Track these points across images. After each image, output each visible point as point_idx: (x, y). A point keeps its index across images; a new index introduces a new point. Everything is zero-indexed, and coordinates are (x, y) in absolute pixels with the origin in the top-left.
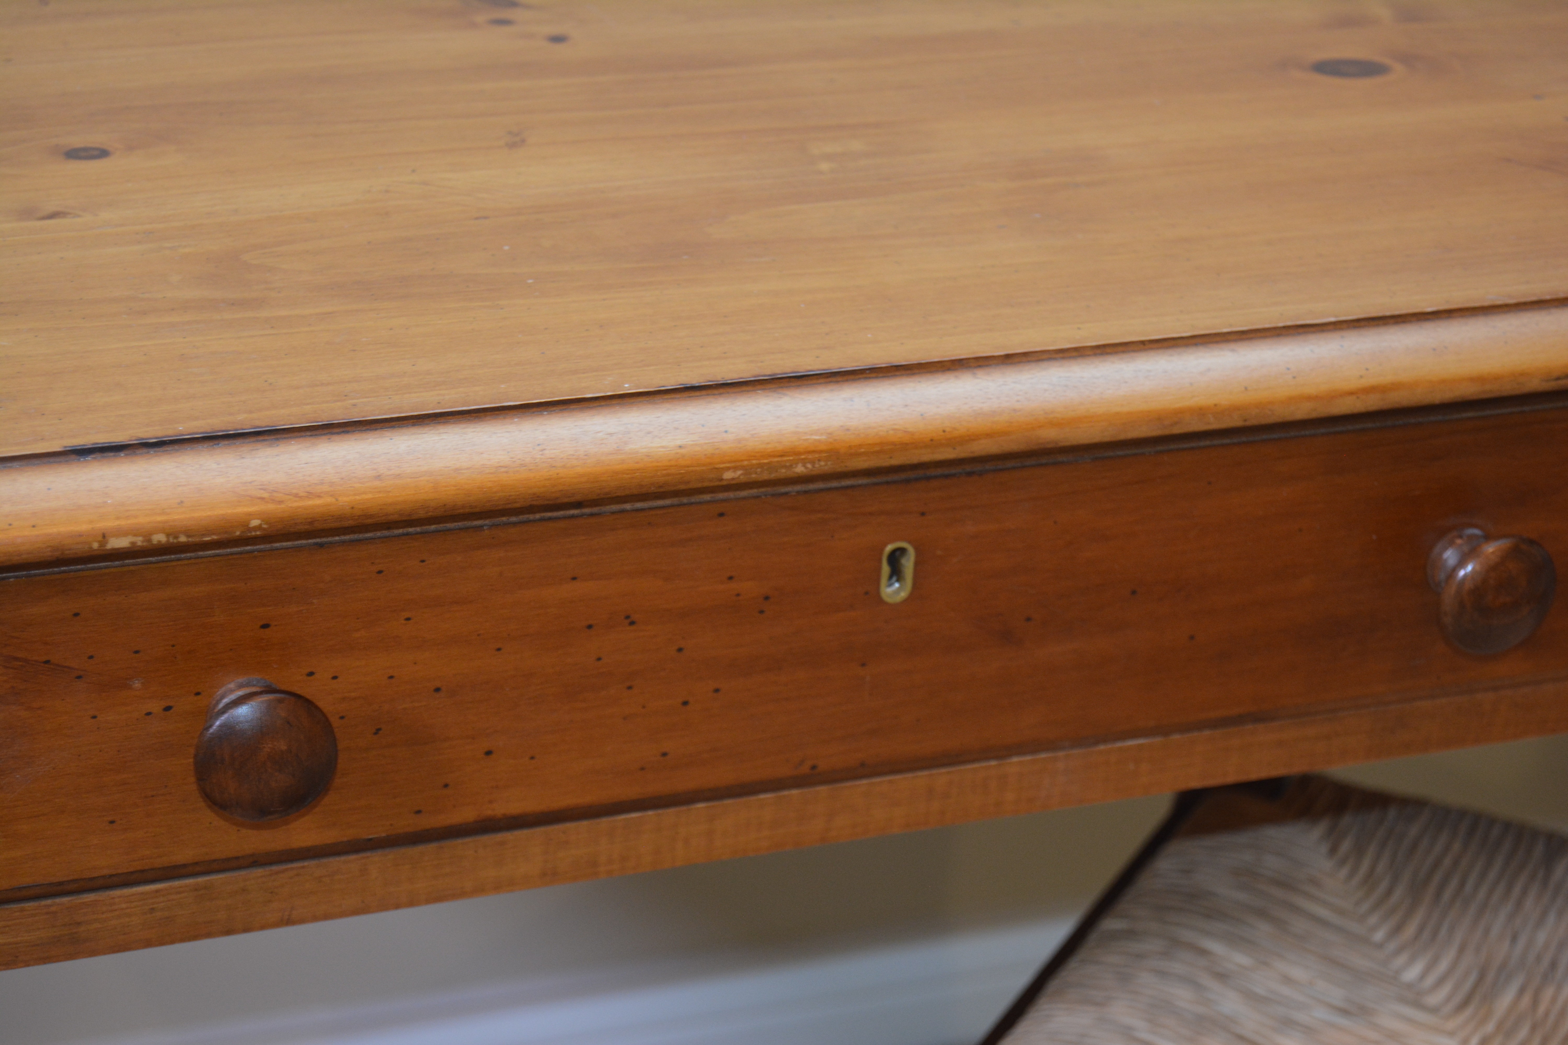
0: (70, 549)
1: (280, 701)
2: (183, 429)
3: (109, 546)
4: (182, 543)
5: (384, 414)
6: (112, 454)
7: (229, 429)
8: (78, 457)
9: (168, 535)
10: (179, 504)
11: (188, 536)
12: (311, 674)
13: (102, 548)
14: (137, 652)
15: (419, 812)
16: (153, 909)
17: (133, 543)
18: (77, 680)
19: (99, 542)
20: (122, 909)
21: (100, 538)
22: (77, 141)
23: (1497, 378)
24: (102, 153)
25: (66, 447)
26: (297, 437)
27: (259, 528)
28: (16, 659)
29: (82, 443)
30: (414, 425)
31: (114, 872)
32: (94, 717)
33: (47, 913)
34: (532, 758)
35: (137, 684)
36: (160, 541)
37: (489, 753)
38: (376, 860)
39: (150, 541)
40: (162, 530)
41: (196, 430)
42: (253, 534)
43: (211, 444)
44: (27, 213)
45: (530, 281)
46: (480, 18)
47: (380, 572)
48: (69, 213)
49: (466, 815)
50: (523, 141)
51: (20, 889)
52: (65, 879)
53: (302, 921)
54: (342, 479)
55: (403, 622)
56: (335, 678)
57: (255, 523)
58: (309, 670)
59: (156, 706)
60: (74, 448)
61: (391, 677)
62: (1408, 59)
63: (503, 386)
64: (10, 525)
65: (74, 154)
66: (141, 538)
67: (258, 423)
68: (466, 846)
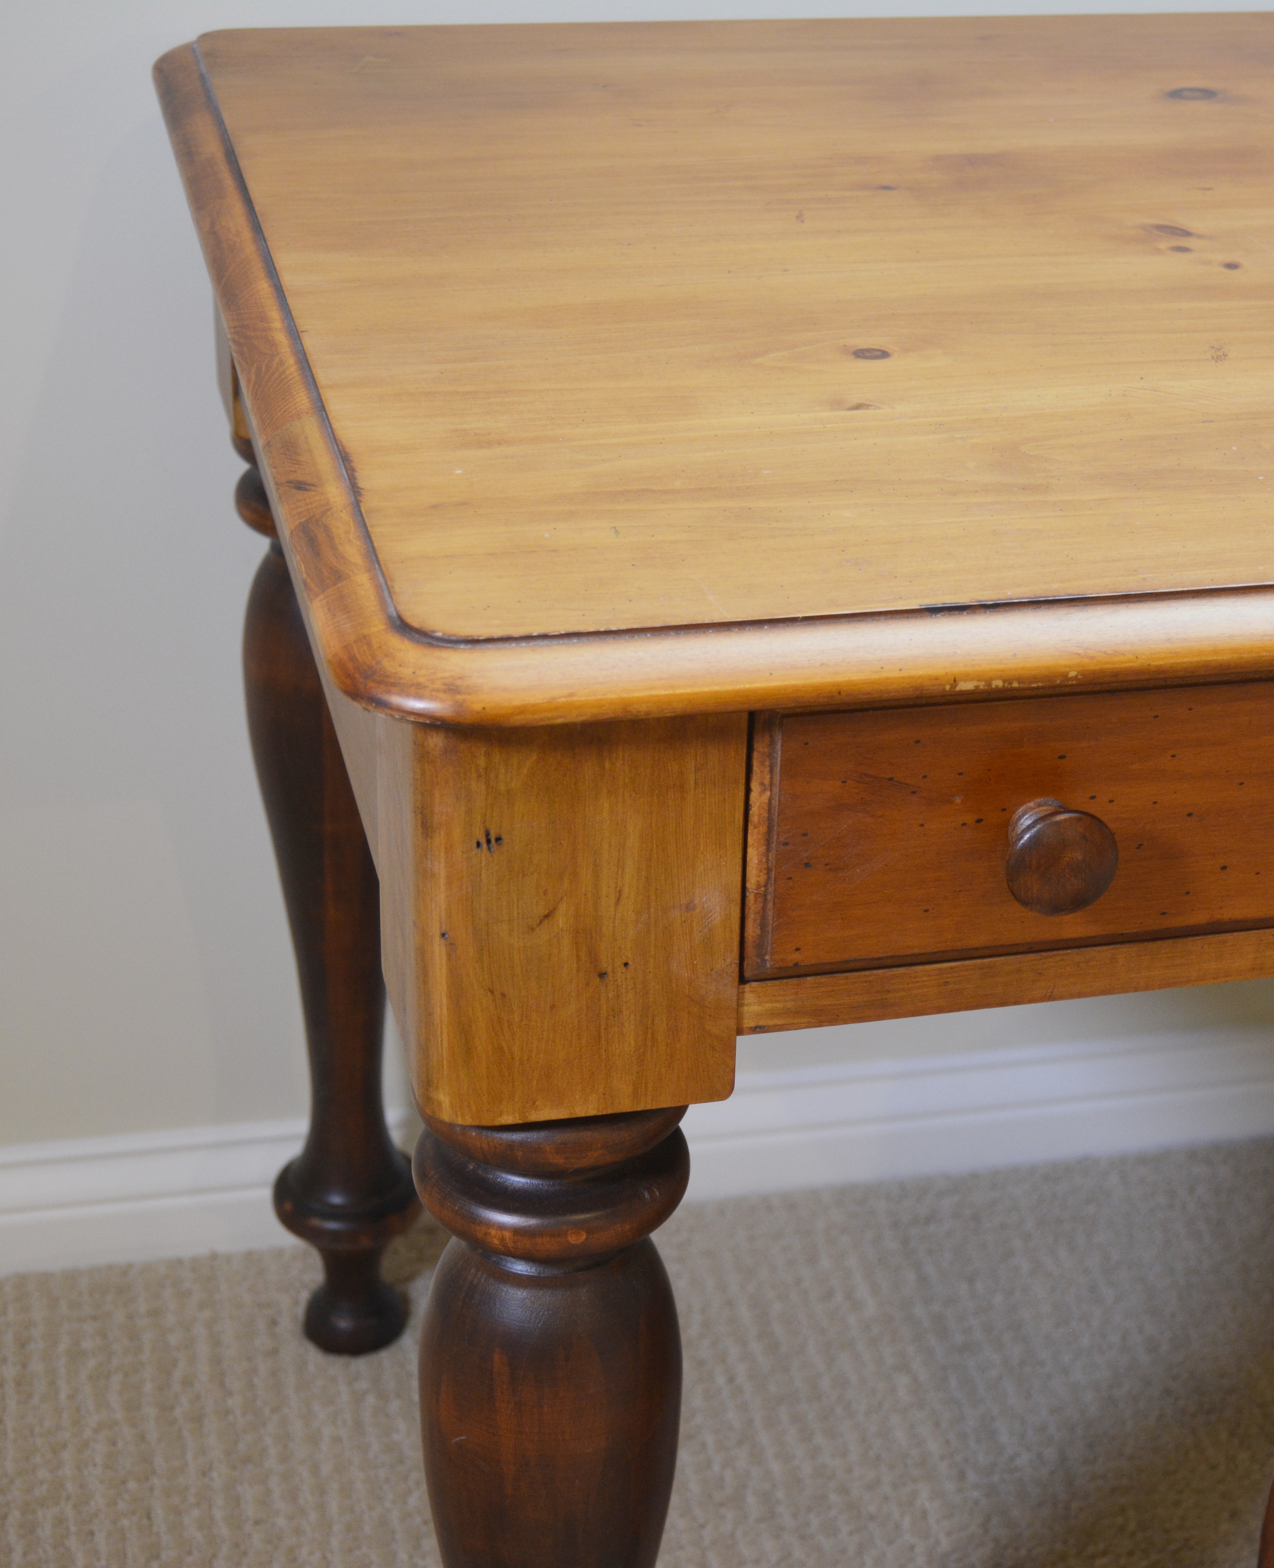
0: (928, 690)
1: (1079, 819)
2: (1011, 593)
3: (958, 689)
4: (1015, 688)
5: (1170, 588)
6: (957, 613)
7: (1048, 595)
8: (930, 614)
9: (1004, 681)
10: (1013, 656)
11: (1019, 683)
12: (1093, 798)
13: (953, 690)
14: (960, 774)
15: (1164, 914)
16: (946, 982)
17: (977, 687)
18: (912, 795)
19: (950, 684)
20: (923, 981)
21: (952, 682)
22: (862, 343)
24: (884, 354)
25: (921, 605)
26: (1102, 604)
27: (1076, 678)
28: (867, 775)
29: (933, 603)
30: (1194, 597)
31: (922, 951)
32: (922, 825)
33: (866, 982)
34: (1258, 873)
35: (958, 800)
36: (997, 686)
37: (1224, 868)
38: (1123, 952)
39: (990, 685)
40: (1000, 678)
41: (1022, 596)
42: (1070, 682)
43: (1035, 607)
44: (837, 404)
45: (1261, 478)
46: (1163, 245)
47: (1156, 717)
48: (871, 406)
49: (1200, 917)
50: (1226, 355)
51: (848, 962)
52: (884, 955)
53: (1061, 998)
54: (1141, 640)
55: (1170, 758)
56: (1111, 801)
57: (1072, 674)
58: (1092, 794)
59: (970, 818)
60: (928, 607)
61: (1155, 803)
63: (1261, 568)
64: (882, 668)
65: (861, 354)
66: (983, 683)
67: (1070, 591)
68: (1195, 944)
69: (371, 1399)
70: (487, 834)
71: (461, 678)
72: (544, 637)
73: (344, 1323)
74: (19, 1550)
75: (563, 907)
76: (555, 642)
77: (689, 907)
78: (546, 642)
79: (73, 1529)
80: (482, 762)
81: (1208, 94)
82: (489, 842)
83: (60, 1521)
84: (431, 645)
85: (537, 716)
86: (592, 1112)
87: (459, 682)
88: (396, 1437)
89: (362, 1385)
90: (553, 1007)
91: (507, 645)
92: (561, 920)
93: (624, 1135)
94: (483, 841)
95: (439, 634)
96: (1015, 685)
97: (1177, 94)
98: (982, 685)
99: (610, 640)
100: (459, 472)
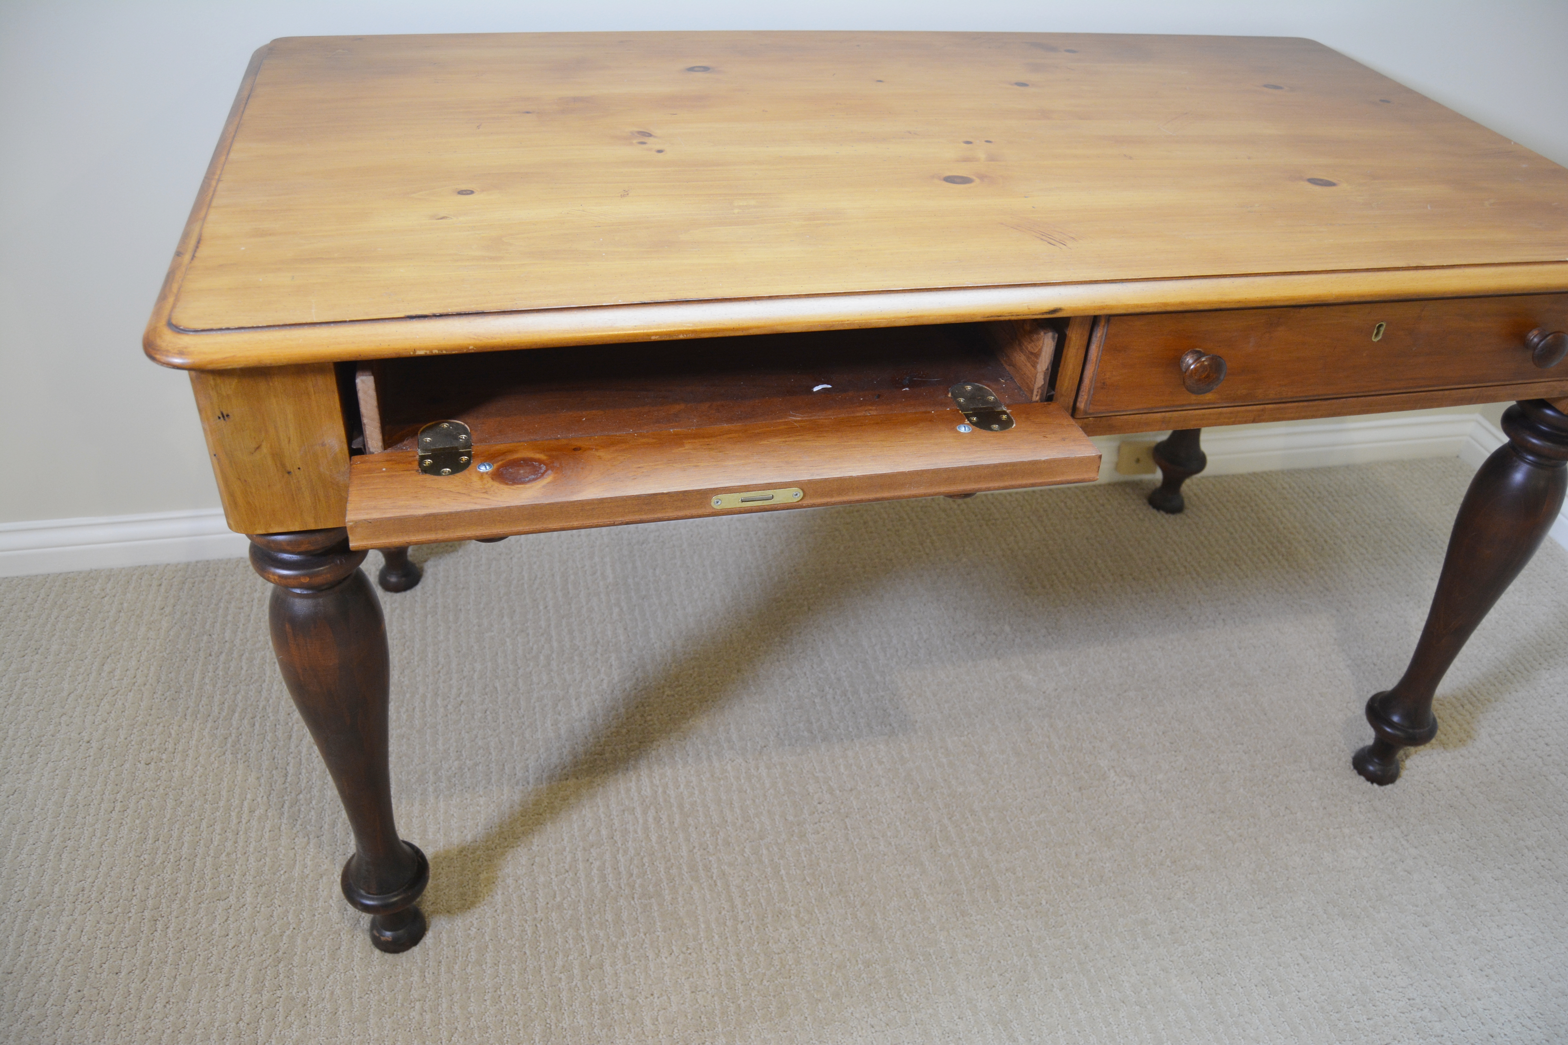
0: (401, 354)
2: (450, 310)
3: (416, 354)
6: (423, 319)
7: (467, 311)
8: (410, 319)
9: (438, 351)
10: (444, 339)
13: (413, 354)
17: (425, 353)
19: (413, 352)
22: (464, 187)
23: (963, 316)
24: (472, 192)
25: (406, 315)
26: (491, 316)
27: (473, 349)
29: (412, 314)
36: (435, 353)
39: (431, 352)
40: (436, 349)
41: (455, 311)
42: (470, 352)
44: (434, 217)
46: (635, 141)
48: (449, 217)
54: (506, 332)
57: (471, 347)
62: (982, 177)
64: (381, 344)
65: (461, 193)
67: (478, 309)
69: (398, 611)
70: (222, 414)
71: (186, 348)
72: (228, 329)
73: (393, 579)
74: (245, 668)
75: (264, 444)
76: (233, 331)
77: (323, 445)
78: (230, 331)
79: (268, 661)
80: (212, 382)
81: (706, 69)
82: (223, 417)
83: (263, 658)
84: (179, 333)
85: (219, 365)
86: (298, 529)
87: (184, 350)
88: (404, 627)
89: (396, 605)
90: (269, 486)
91: (211, 333)
92: (265, 449)
93: (318, 537)
94: (221, 416)
95: (182, 328)
96: (444, 352)
97: (692, 69)
98: (428, 352)
99: (259, 330)
100: (243, 249)
